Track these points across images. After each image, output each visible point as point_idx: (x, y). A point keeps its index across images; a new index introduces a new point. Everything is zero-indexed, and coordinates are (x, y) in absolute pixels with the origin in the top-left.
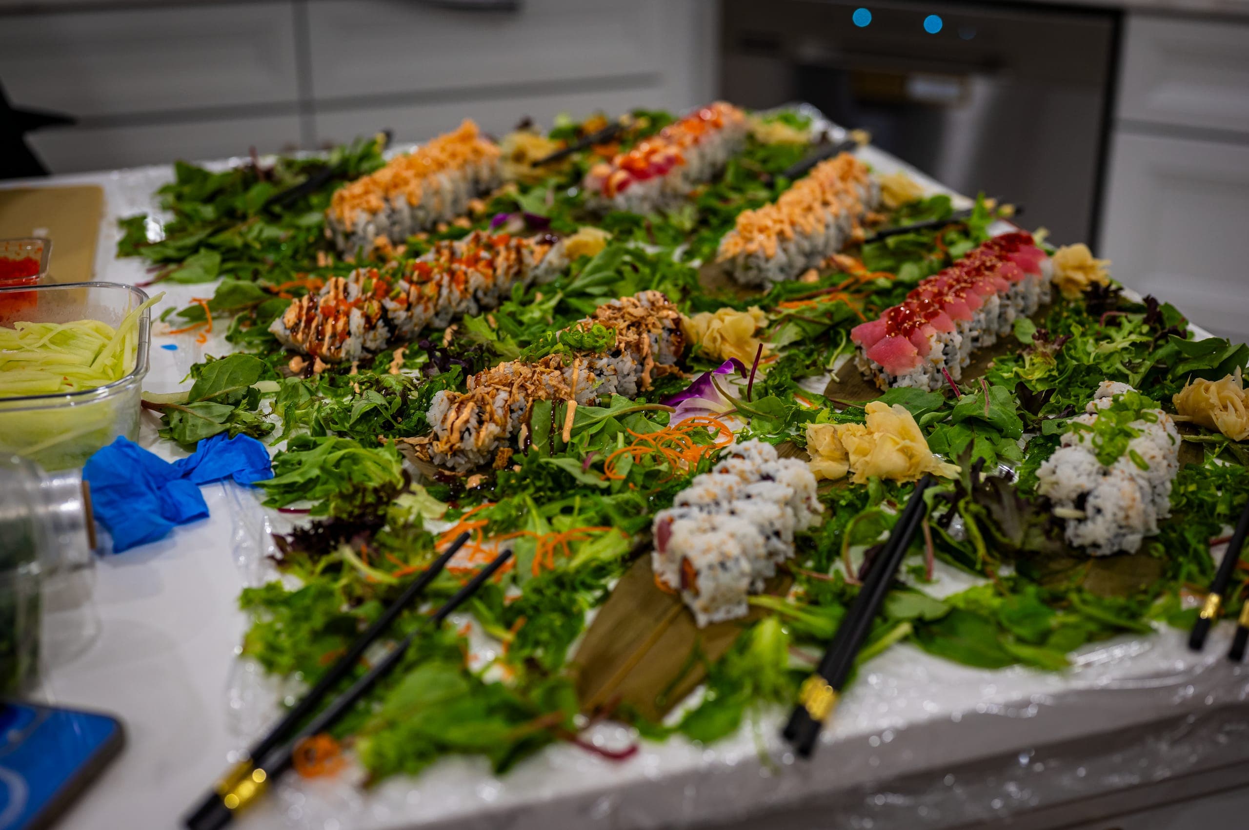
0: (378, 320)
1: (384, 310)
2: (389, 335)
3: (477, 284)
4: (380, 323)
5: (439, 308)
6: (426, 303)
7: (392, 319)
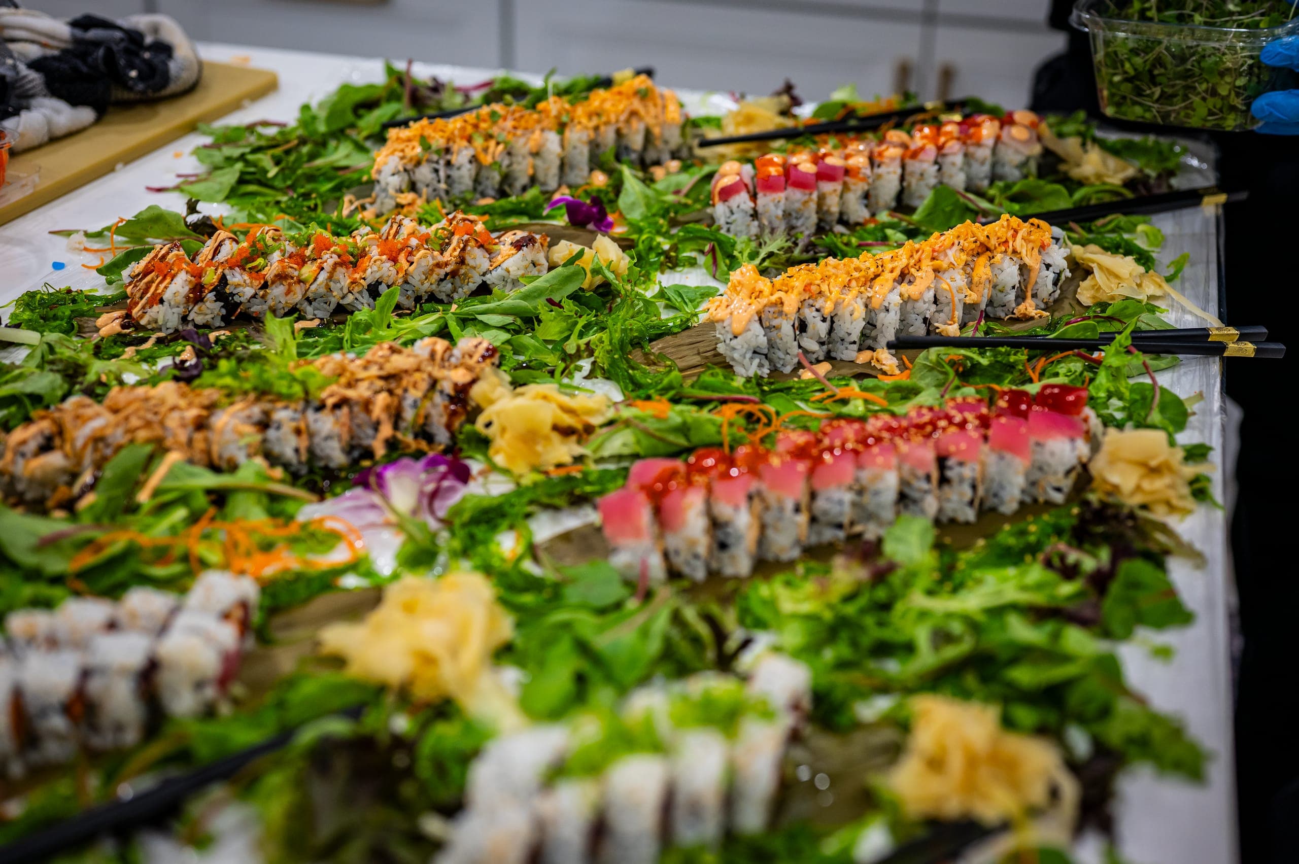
0: (211, 291)
1: (223, 280)
2: (224, 312)
3: (377, 275)
4: (211, 296)
5: (309, 294)
6: (290, 285)
7: (232, 295)
